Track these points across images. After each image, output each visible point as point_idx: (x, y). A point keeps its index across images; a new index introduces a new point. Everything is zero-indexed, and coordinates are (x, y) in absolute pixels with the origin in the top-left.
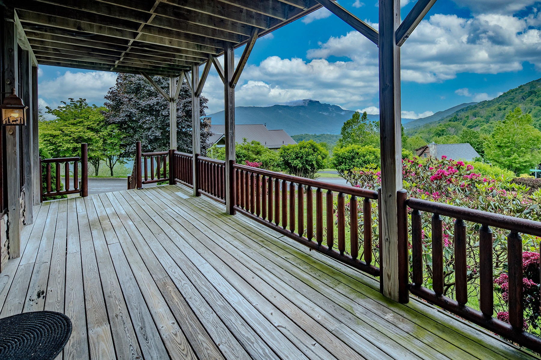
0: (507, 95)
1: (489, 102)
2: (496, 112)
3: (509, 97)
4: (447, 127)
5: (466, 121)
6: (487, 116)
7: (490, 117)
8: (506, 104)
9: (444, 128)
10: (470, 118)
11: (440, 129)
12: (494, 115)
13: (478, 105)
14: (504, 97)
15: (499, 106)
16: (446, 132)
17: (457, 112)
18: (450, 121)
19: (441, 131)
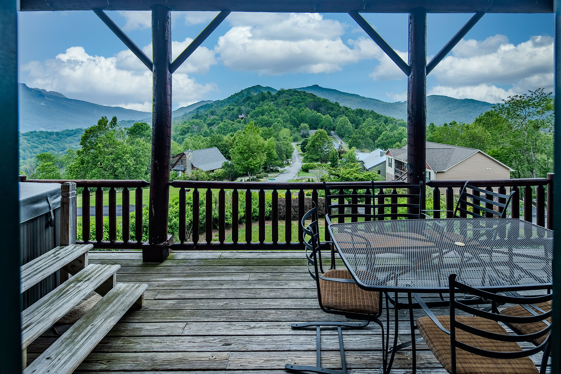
0: (233, 98)
1: (222, 101)
2: (228, 112)
3: (235, 99)
4: (191, 124)
5: (206, 119)
6: (221, 115)
7: (223, 115)
8: (233, 106)
9: (189, 126)
10: (209, 116)
11: (186, 126)
12: (226, 114)
13: (213, 104)
14: (231, 99)
15: (229, 107)
16: (191, 129)
17: (198, 108)
18: (193, 118)
19: (186, 129)
